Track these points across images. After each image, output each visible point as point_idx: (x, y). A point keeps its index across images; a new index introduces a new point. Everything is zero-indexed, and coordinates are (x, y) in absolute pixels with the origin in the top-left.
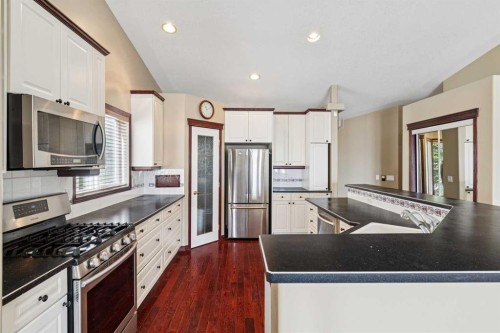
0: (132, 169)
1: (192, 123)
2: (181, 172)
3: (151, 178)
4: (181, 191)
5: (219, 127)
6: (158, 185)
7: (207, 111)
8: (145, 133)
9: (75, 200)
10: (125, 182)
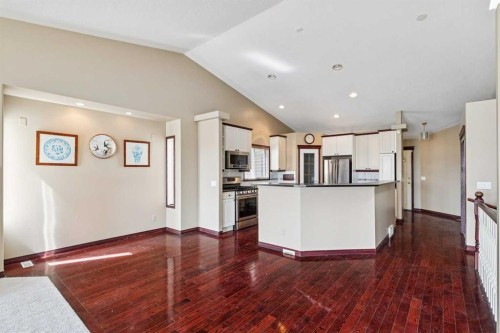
0: (270, 171)
1: (300, 147)
2: (294, 173)
3: (281, 175)
4: (294, 182)
5: (319, 147)
6: (284, 179)
7: (309, 139)
8: (275, 154)
9: (245, 180)
10: (267, 176)
